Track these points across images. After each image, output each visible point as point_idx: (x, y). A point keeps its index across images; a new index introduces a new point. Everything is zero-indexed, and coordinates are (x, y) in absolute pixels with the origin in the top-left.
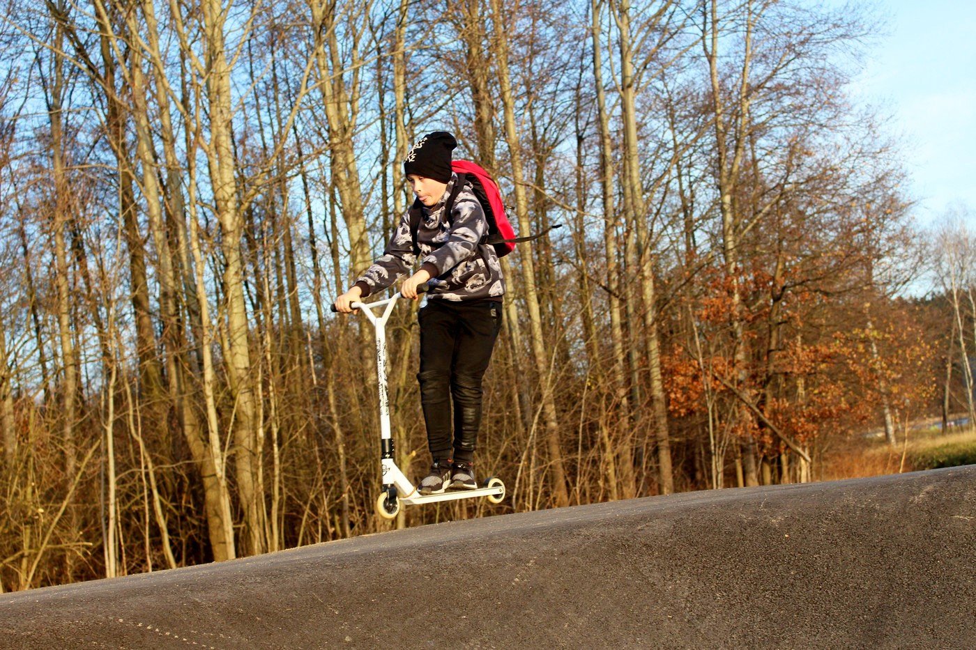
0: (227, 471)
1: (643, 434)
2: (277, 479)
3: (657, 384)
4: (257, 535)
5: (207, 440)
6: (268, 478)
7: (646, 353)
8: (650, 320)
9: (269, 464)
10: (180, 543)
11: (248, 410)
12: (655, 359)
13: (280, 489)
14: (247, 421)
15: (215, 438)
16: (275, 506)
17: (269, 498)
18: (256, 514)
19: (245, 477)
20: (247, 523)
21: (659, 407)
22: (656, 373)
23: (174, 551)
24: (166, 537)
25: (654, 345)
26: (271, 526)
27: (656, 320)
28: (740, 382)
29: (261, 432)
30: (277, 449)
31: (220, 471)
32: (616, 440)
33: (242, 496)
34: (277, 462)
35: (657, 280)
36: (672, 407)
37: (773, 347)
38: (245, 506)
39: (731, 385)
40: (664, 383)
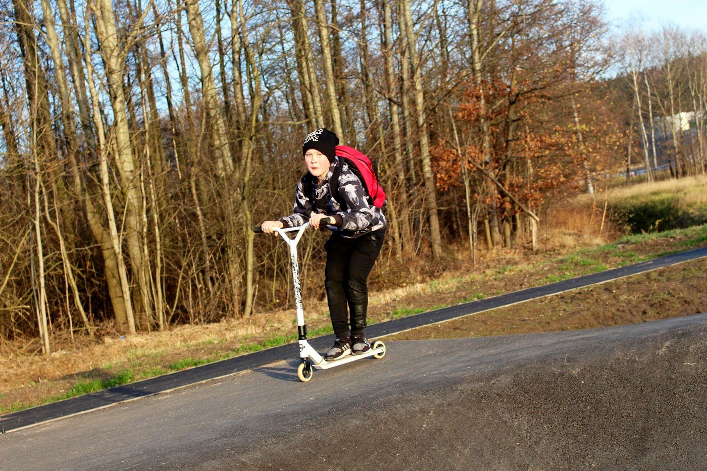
0: (122, 248)
1: (418, 206)
2: (159, 252)
3: (427, 169)
4: (146, 292)
5: (106, 225)
6: (152, 252)
7: (418, 145)
8: (421, 121)
9: (152, 241)
10: (87, 298)
11: (135, 202)
12: (426, 150)
13: (161, 258)
14: (135, 211)
15: (113, 224)
16: (158, 271)
17: (154, 267)
18: (144, 277)
19: (135, 250)
20: (138, 284)
21: (430, 184)
22: (427, 161)
23: (82, 303)
24: (77, 294)
25: (425, 140)
26: (156, 287)
27: (425, 121)
28: (486, 163)
29: (145, 219)
30: (157, 230)
31: (118, 249)
32: (400, 211)
33: (133, 264)
34: (158, 239)
35: (425, 93)
36: (438, 184)
37: (510, 138)
38: (136, 271)
39: (480, 167)
40: (432, 167)
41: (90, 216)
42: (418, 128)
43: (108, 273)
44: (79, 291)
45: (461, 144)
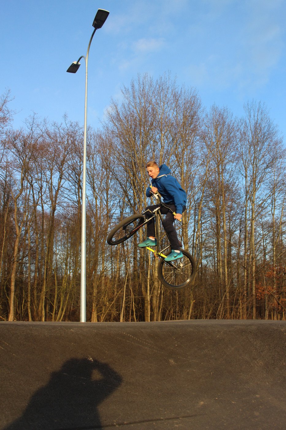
0: (150, 300)
1: (249, 303)
2: (162, 303)
3: (254, 291)
4: (155, 316)
5: (147, 292)
6: (160, 302)
7: (252, 283)
8: (254, 275)
9: (160, 299)
10: (138, 315)
11: (157, 286)
12: (254, 285)
13: (162, 305)
14: (156, 289)
15: (148, 292)
16: (160, 309)
17: (159, 307)
18: (156, 311)
19: (154, 302)
20: (154, 313)
21: (254, 297)
22: (254, 288)
23: (136, 317)
24: (135, 313)
25: (254, 282)
26: (159, 314)
27: (255, 276)
28: (274, 293)
29: (159, 292)
30: (162, 296)
31: (149, 300)
32: (243, 304)
33: (153, 306)
34: (162, 299)
35: (256, 266)
36: (257, 297)
37: (283, 285)
38: (154, 308)
39: (272, 294)
40: (255, 291)
41: (143, 289)
42: (252, 278)
43: (145, 308)
44: (136, 312)
45: (266, 285)
